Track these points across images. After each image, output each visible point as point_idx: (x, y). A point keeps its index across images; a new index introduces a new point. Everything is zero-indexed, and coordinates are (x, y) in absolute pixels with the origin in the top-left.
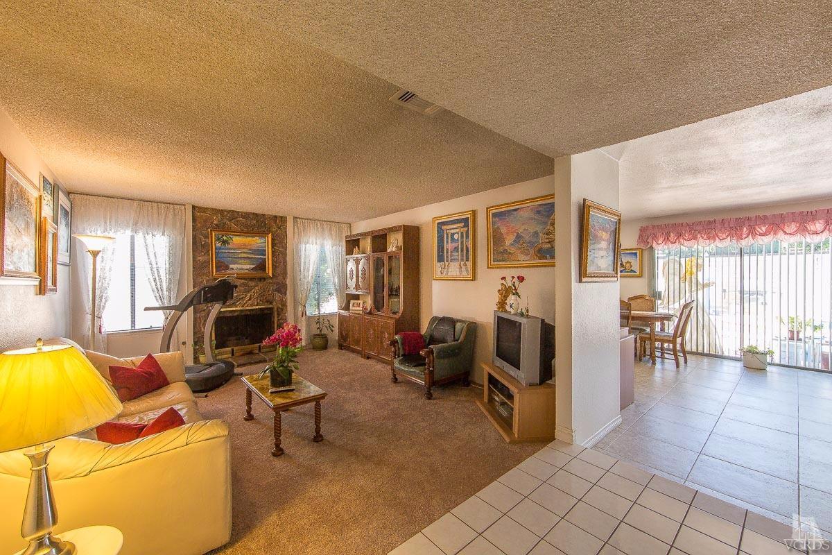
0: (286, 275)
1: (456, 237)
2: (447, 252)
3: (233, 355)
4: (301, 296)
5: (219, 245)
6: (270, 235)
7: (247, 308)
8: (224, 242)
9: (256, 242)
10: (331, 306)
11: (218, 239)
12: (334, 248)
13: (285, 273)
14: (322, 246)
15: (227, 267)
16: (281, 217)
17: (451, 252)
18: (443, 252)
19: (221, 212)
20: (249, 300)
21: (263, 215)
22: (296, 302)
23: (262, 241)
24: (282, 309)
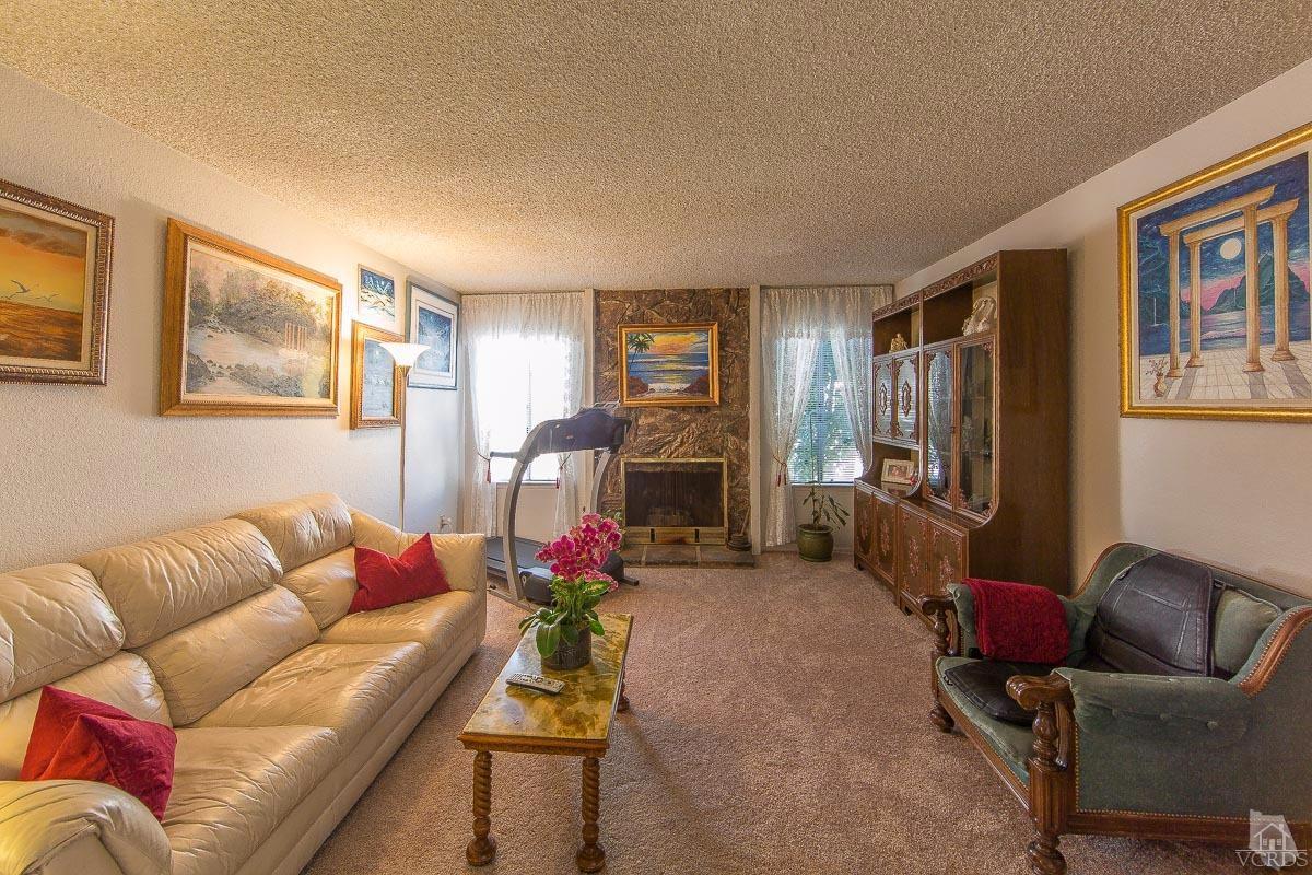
0: (748, 402)
1: (1230, 250)
2: (1185, 316)
3: (653, 539)
4: (776, 445)
5: (632, 351)
6: (715, 327)
7: (679, 460)
8: (641, 345)
9: (691, 341)
10: (848, 468)
11: (631, 341)
12: (851, 341)
13: (744, 399)
14: (825, 340)
15: (644, 388)
16: (739, 291)
17: (1204, 312)
18: (1164, 315)
19: (637, 295)
20: (681, 446)
21: (705, 290)
22: (766, 456)
23: (703, 338)
24: (739, 467)
